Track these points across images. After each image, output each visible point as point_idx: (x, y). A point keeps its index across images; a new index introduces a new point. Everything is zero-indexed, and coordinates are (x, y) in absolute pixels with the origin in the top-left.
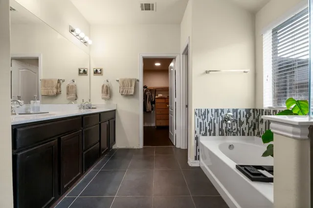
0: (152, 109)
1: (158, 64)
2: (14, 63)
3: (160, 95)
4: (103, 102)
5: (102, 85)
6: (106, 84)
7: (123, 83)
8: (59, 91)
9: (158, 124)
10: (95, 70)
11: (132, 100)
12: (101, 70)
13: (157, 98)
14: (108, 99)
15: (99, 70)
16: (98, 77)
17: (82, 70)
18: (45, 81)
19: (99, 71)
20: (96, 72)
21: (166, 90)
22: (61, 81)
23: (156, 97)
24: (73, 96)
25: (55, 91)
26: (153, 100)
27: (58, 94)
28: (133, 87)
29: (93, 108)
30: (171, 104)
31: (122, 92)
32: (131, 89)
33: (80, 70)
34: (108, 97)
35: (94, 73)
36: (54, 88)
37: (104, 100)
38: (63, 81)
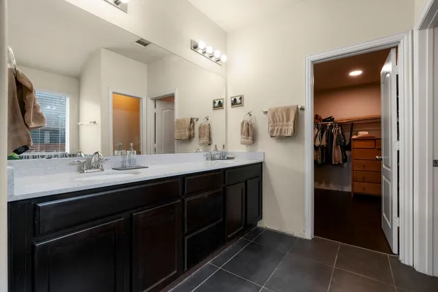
0: (345, 160)
1: (355, 73)
2: (158, 104)
3: (362, 134)
4: (243, 149)
5: (242, 121)
6: (247, 119)
7: (273, 116)
8: (192, 134)
9: (359, 190)
10: (233, 99)
11: (292, 146)
12: (241, 98)
13: (354, 139)
14: (250, 145)
15: (238, 99)
16: (237, 110)
17: (217, 102)
18: (178, 121)
19: (238, 101)
20: (234, 103)
21: (375, 122)
22: (195, 120)
23: (354, 137)
24: (205, 140)
25: (187, 133)
26: (347, 143)
27: (190, 138)
28: (291, 123)
29: (228, 158)
30: (387, 154)
31: (272, 131)
32: (287, 125)
33: (214, 103)
34: (250, 140)
35: (232, 104)
36: (187, 130)
37: (244, 146)
38: (197, 120)
